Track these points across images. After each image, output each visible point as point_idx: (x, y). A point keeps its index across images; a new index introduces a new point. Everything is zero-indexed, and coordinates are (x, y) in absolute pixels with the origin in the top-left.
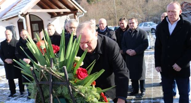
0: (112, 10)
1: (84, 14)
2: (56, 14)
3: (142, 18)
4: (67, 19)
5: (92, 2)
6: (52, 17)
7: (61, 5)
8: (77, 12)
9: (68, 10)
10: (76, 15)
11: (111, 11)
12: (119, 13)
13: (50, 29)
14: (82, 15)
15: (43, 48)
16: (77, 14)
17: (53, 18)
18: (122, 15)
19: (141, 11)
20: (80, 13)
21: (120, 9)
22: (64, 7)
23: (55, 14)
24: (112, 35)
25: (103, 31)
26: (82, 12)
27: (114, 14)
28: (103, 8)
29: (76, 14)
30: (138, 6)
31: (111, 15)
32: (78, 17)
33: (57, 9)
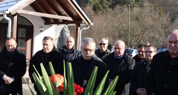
0: (124, 25)
1: (89, 26)
2: (53, 21)
3: (163, 43)
4: (65, 28)
5: (100, 11)
6: (45, 24)
7: (62, 10)
8: (82, 23)
9: (70, 19)
10: (80, 27)
11: (123, 27)
12: (133, 30)
13: (47, 45)
14: (87, 27)
15: (57, 86)
16: (81, 25)
17: (48, 26)
18: (137, 33)
19: (162, 33)
20: (85, 25)
21: (136, 26)
22: (65, 13)
23: (51, 20)
24: (130, 65)
25: (119, 58)
26: (87, 24)
27: (126, 32)
28: (112, 21)
29: (79, 25)
30: (160, 26)
31: (122, 32)
32: (80, 29)
33: (55, 14)
